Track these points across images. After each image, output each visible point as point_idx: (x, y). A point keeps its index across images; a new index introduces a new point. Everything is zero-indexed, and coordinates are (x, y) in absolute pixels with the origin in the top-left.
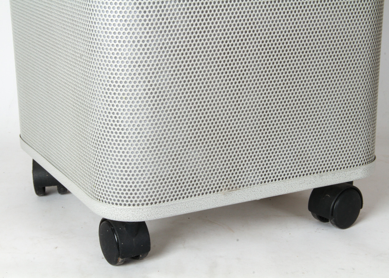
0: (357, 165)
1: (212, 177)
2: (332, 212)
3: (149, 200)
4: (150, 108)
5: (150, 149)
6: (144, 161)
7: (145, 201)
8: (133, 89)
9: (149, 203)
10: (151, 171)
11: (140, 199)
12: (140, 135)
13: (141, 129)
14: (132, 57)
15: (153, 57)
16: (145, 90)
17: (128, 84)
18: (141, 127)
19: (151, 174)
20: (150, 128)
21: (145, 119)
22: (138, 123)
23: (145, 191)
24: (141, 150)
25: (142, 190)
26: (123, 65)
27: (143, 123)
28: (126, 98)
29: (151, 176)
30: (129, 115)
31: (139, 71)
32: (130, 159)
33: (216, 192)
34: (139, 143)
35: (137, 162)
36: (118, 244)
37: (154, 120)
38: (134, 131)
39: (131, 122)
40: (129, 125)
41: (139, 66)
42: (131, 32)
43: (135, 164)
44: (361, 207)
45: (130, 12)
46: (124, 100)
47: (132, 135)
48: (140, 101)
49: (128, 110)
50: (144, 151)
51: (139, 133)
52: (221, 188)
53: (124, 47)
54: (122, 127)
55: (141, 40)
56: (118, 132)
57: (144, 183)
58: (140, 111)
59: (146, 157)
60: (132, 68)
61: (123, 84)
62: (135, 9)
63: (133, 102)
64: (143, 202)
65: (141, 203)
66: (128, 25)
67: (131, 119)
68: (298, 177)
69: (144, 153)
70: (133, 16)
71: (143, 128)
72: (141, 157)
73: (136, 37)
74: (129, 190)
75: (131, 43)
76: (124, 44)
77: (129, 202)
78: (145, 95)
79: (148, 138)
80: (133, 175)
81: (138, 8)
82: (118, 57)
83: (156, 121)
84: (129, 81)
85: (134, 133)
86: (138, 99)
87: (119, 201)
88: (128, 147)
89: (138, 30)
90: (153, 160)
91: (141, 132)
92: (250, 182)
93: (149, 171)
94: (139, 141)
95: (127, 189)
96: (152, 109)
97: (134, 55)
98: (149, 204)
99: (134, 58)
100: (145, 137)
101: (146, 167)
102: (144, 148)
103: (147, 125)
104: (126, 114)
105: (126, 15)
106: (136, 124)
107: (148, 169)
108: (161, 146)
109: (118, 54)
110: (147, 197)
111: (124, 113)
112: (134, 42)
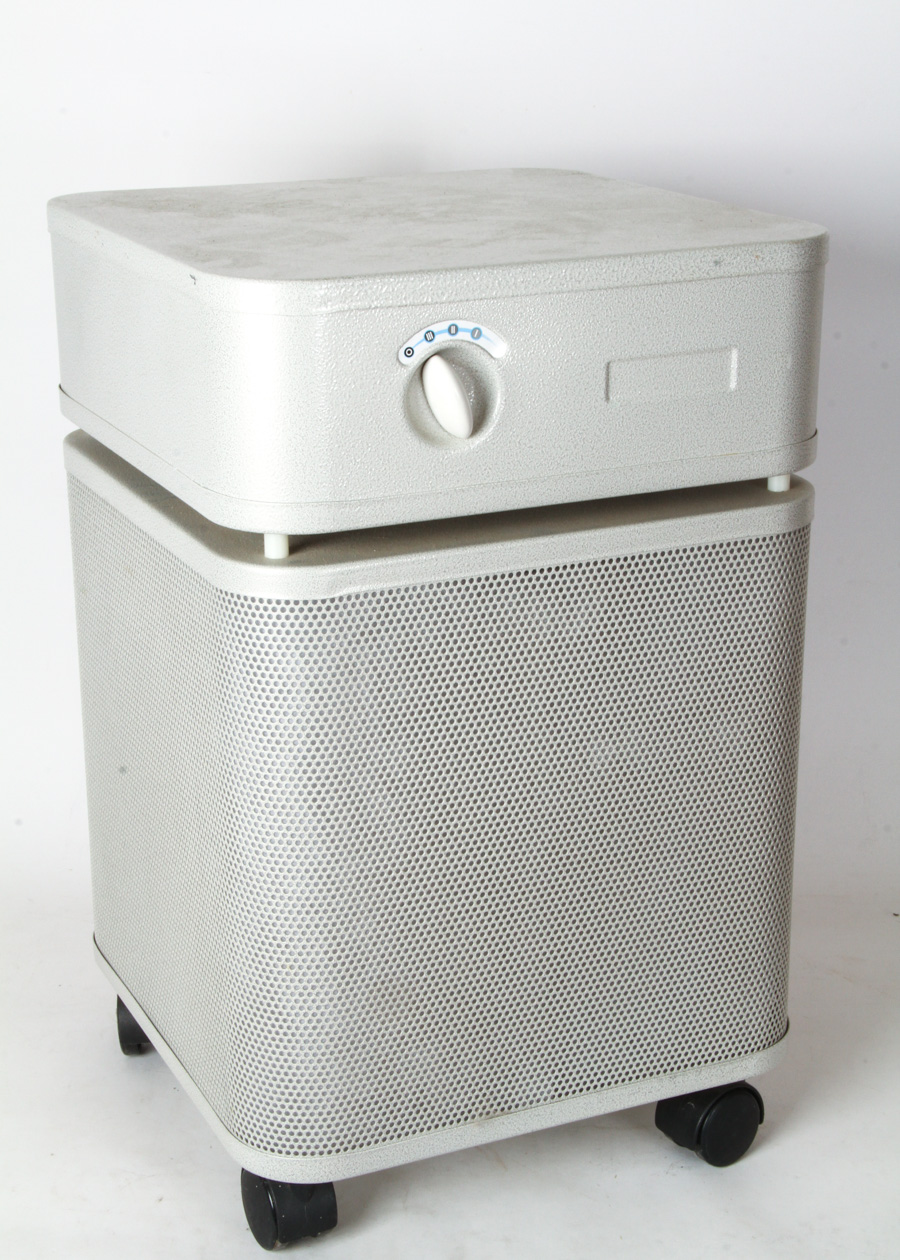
0: (746, 1052)
1: (455, 1094)
2: (699, 1136)
3: (334, 1145)
4: (335, 983)
5: (336, 1055)
6: (324, 1076)
7: (325, 1146)
8: (304, 951)
9: (334, 1149)
10: (336, 1094)
11: (317, 1143)
12: (318, 1031)
13: (318, 1021)
14: (304, 897)
15: (342, 896)
16: (326, 953)
17: (296, 942)
18: (319, 1016)
19: (337, 1099)
20: (335, 1019)
21: (327, 1002)
22: (314, 1010)
23: (325, 1129)
24: (319, 1056)
25: (321, 1127)
26: (287, 910)
27: (323, 1009)
28: (291, 967)
29: (337, 1103)
30: (297, 997)
31: (317, 921)
32: (299, 1073)
33: (462, 1121)
34: (315, 1046)
35: (312, 1079)
36: (274, 1212)
37: (343, 1005)
38: (306, 1024)
39: (301, 1008)
40: (297, 1015)
41: (317, 912)
42: (303, 855)
43: (307, 1081)
44: (761, 1121)
45: (301, 822)
46: (287, 969)
47: (301, 1030)
48: (318, 971)
49: (296, 988)
50: (324, 1058)
51: (314, 1028)
52: (473, 1112)
53: (290, 880)
54: (285, 1016)
55: (321, 868)
56: (277, 1024)
57: (325, 1116)
58: (318, 989)
59: (328, 1069)
60: (304, 915)
61: (287, 942)
62: (310, 816)
63: (304, 974)
64: (321, 1149)
65: (317, 1151)
66: (297, 843)
67: (301, 1003)
68: (627, 1081)
69: (323, 1063)
70: (306, 829)
71: (323, 1019)
72: (319, 1070)
73: (311, 864)
74: (296, 1127)
75: (303, 873)
76: (290, 875)
77: (296, 1149)
78: (326, 961)
79: (331, 1035)
80: (303, 1101)
81: (315, 814)
82: (278, 895)
83: (347, 1006)
84: (297, 937)
85: (306, 1028)
86: (313, 969)
87: (276, 1145)
88: (294, 1052)
89: (315, 852)
90: (340, 1074)
91: (320, 1025)
92: (531, 1098)
93: (332, 1093)
94: (314, 1041)
95: (292, 1125)
96: (339, 985)
97: (307, 894)
98: (334, 1153)
99: (307, 899)
100: (327, 1034)
101: (328, 1087)
102: (323, 1054)
103: (331, 1013)
104: (292, 994)
105: (293, 827)
106: (311, 1012)
107: (331, 1089)
108: (356, 1049)
109: (277, 891)
110: (329, 1139)
111: (289, 992)
112: (307, 871)
